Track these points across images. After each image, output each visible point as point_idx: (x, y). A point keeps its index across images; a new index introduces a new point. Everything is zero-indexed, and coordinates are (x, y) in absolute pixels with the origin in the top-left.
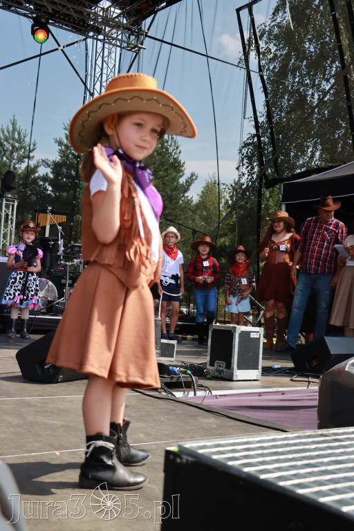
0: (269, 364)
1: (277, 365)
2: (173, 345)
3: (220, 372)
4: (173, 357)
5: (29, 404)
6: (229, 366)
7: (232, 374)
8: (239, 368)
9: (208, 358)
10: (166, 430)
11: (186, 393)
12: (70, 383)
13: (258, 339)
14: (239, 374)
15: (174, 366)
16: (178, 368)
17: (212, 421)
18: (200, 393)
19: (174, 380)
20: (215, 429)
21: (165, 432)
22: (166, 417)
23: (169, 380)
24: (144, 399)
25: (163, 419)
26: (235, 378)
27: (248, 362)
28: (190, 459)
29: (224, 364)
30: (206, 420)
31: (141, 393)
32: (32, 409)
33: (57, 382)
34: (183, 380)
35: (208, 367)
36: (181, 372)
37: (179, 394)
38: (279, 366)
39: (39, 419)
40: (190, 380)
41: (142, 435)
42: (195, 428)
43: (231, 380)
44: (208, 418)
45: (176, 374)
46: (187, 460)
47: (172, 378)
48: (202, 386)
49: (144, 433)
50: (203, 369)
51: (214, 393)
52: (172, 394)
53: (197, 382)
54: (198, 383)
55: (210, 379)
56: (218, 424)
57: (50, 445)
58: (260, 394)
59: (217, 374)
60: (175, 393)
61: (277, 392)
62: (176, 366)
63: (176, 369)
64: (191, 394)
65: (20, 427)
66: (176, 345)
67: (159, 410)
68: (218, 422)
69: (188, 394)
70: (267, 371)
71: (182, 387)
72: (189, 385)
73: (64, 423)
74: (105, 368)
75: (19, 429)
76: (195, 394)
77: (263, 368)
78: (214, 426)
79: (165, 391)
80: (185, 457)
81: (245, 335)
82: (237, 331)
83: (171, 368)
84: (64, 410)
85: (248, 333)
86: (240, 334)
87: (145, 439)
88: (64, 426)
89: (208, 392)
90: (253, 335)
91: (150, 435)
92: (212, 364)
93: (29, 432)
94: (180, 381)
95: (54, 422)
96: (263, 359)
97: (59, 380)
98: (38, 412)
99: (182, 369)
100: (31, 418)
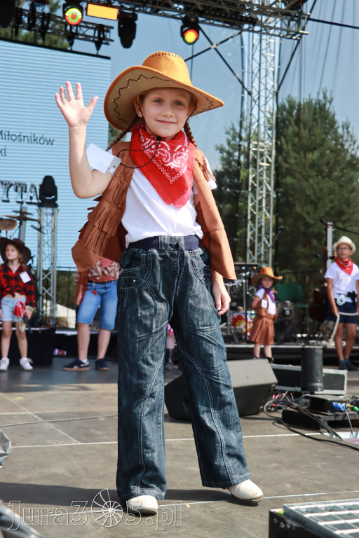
2: (342, 377)
4: (343, 389)
10: (320, 480)
11: (354, 433)
15: (338, 402)
16: (344, 404)
19: (340, 418)
21: (318, 482)
22: (323, 463)
23: (333, 419)
24: (301, 441)
25: (318, 466)
28: (295, 524)
31: (300, 433)
34: (349, 418)
36: (347, 408)
37: (345, 435)
39: (178, 464)
41: (289, 486)
42: (355, 478)
45: (341, 411)
46: (291, 525)
47: (337, 416)
49: (292, 483)
52: (337, 435)
62: (342, 402)
63: (341, 406)
66: (346, 376)
67: (316, 455)
69: (356, 435)
71: (349, 427)
72: (357, 424)
79: (328, 431)
80: (289, 521)
83: (334, 404)
87: (291, 491)
91: (298, 485)
94: (346, 419)
98: (177, 456)
99: (348, 405)
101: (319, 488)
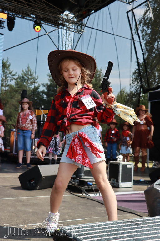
0: (138, 178)
1: (142, 179)
3: (113, 183)
5: (21, 201)
6: (117, 181)
7: (119, 185)
8: (122, 181)
10: (80, 214)
12: (43, 190)
13: (131, 168)
14: (122, 184)
15: (90, 182)
16: (92, 183)
19: (90, 188)
20: (103, 213)
21: (79, 215)
22: (82, 207)
23: (87, 188)
24: (74, 198)
25: (80, 208)
26: (120, 187)
27: (127, 179)
29: (115, 180)
30: (100, 209)
31: (74, 194)
33: (37, 190)
34: (93, 188)
36: (93, 184)
37: (92, 195)
38: (143, 180)
39: (23, 208)
41: (67, 216)
42: (93, 213)
43: (118, 187)
44: (101, 207)
45: (91, 185)
47: (89, 187)
49: (68, 215)
52: (88, 195)
56: (104, 210)
58: (131, 194)
61: (139, 194)
62: (91, 182)
64: (98, 195)
65: (13, 212)
67: (79, 204)
69: (96, 195)
70: (136, 183)
71: (94, 192)
72: (97, 191)
73: (33, 211)
75: (12, 213)
77: (134, 181)
79: (85, 194)
81: (125, 167)
82: (121, 164)
83: (88, 183)
84: (36, 204)
85: (126, 165)
86: (122, 166)
87: (68, 219)
88: (33, 212)
90: (128, 166)
91: (71, 216)
92: (110, 180)
93: (16, 215)
95: (29, 210)
96: (134, 175)
97: (38, 189)
98: (23, 205)
100: (19, 208)
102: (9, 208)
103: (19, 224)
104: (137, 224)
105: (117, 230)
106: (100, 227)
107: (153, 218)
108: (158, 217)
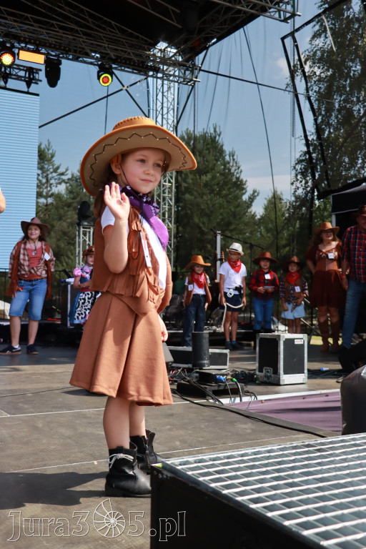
0: (316, 366)
1: (325, 367)
2: (226, 354)
3: (268, 377)
4: (226, 364)
5: (84, 416)
6: (276, 371)
7: (279, 379)
8: (286, 373)
9: (257, 365)
10: (203, 437)
11: (232, 399)
13: (303, 345)
14: (286, 378)
15: (221, 375)
16: (225, 377)
17: (248, 426)
18: (245, 399)
19: (222, 388)
20: (249, 434)
21: (201, 439)
22: (206, 424)
23: (216, 388)
24: (191, 407)
25: (202, 426)
26: (281, 383)
27: (294, 367)
29: (271, 370)
30: (243, 426)
31: (190, 401)
32: (87, 420)
34: (229, 387)
35: (257, 373)
36: (227, 380)
37: (225, 401)
38: (327, 369)
39: (90, 430)
40: (236, 387)
41: (178, 443)
42: (230, 434)
43: (278, 384)
44: (246, 424)
45: (223, 382)
47: (219, 386)
48: (248, 392)
49: (180, 441)
50: (253, 375)
51: (260, 398)
52: (219, 401)
53: (242, 389)
54: (245, 389)
55: (259, 384)
56: (252, 429)
57: (91, 455)
58: (304, 397)
59: (265, 379)
60: (221, 400)
61: (321, 395)
62: (223, 375)
63: (223, 378)
64: (238, 400)
65: (70, 438)
66: (228, 354)
67: (201, 418)
68: (254, 428)
69: (234, 400)
70: (313, 374)
71: (229, 394)
72: (235, 392)
74: (114, 388)
75: (69, 440)
76: (241, 400)
77: (309, 370)
78: (249, 431)
79: (213, 399)
80: (165, 473)
81: (289, 342)
82: (281, 338)
83: (218, 377)
85: (293, 340)
86: (285, 342)
87: (180, 447)
89: (253, 397)
90: (297, 342)
91: (185, 442)
92: (261, 370)
93: (77, 443)
94: (226, 388)
96: (309, 361)
98: (90, 423)
99: (229, 377)
100: (81, 430)
101: (202, 443)
102: (62, 430)
103: (82, 459)
104: (319, 450)
105: (280, 463)
106: (245, 458)
107: (352, 436)
108: (362, 435)
